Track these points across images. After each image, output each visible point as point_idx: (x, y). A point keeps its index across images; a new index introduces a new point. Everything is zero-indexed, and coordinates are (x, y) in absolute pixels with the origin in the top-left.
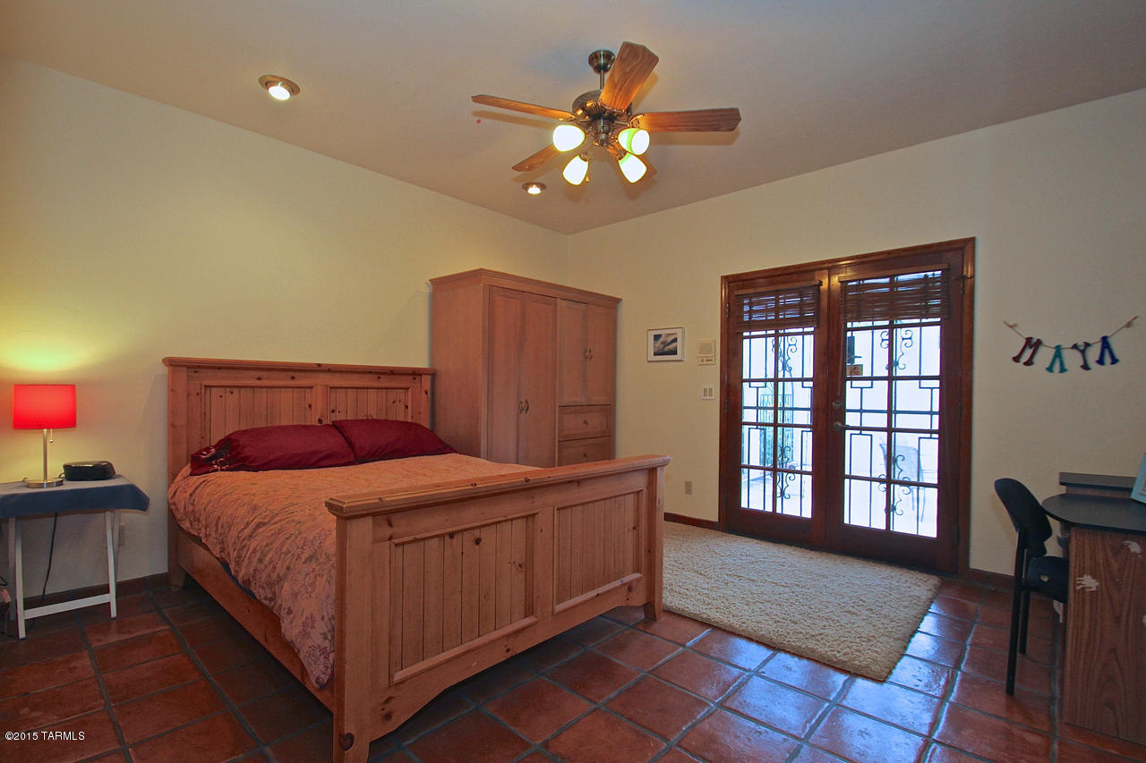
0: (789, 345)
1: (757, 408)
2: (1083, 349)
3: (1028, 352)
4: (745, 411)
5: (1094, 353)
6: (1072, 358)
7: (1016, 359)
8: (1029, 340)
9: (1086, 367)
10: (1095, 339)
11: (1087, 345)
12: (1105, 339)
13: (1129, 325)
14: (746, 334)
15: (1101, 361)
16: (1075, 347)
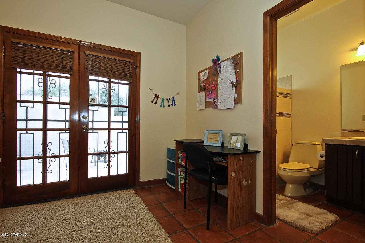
0: (51, 83)
1: (27, 120)
2: (168, 100)
3: (156, 99)
4: (18, 122)
5: (171, 101)
6: (166, 103)
7: (152, 102)
8: (156, 95)
9: (169, 106)
10: (171, 98)
11: (170, 99)
12: (173, 97)
13: (178, 94)
14: (19, 70)
15: (172, 105)
16: (167, 99)
